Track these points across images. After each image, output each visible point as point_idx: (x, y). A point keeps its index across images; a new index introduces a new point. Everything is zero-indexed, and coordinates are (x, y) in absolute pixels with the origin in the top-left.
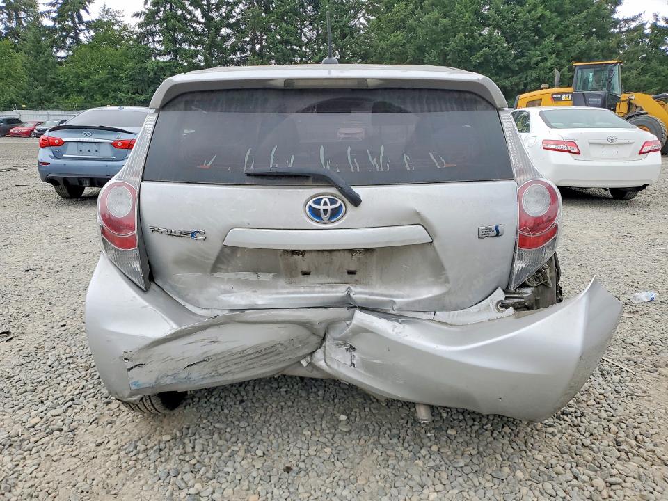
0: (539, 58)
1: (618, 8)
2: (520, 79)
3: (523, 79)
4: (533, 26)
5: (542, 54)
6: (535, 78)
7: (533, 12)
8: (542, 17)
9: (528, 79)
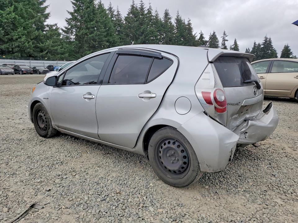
0: (17, 37)
1: (47, 20)
2: (9, 45)
3: (10, 46)
4: (11, 21)
5: (18, 35)
6: (17, 46)
7: (10, 15)
8: (15, 18)
9: (13, 46)
